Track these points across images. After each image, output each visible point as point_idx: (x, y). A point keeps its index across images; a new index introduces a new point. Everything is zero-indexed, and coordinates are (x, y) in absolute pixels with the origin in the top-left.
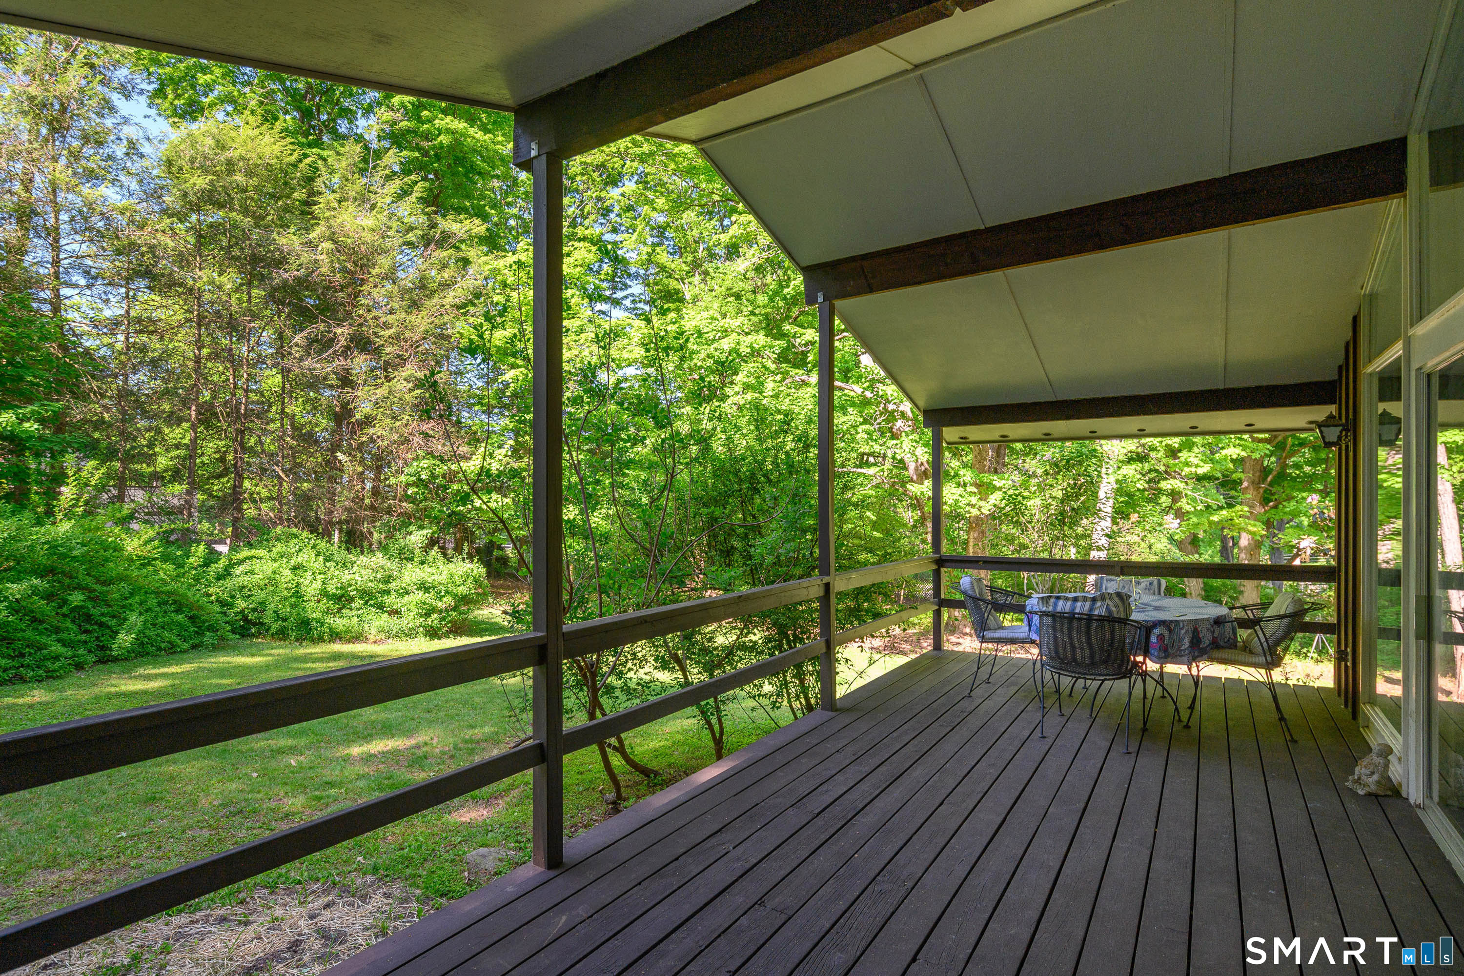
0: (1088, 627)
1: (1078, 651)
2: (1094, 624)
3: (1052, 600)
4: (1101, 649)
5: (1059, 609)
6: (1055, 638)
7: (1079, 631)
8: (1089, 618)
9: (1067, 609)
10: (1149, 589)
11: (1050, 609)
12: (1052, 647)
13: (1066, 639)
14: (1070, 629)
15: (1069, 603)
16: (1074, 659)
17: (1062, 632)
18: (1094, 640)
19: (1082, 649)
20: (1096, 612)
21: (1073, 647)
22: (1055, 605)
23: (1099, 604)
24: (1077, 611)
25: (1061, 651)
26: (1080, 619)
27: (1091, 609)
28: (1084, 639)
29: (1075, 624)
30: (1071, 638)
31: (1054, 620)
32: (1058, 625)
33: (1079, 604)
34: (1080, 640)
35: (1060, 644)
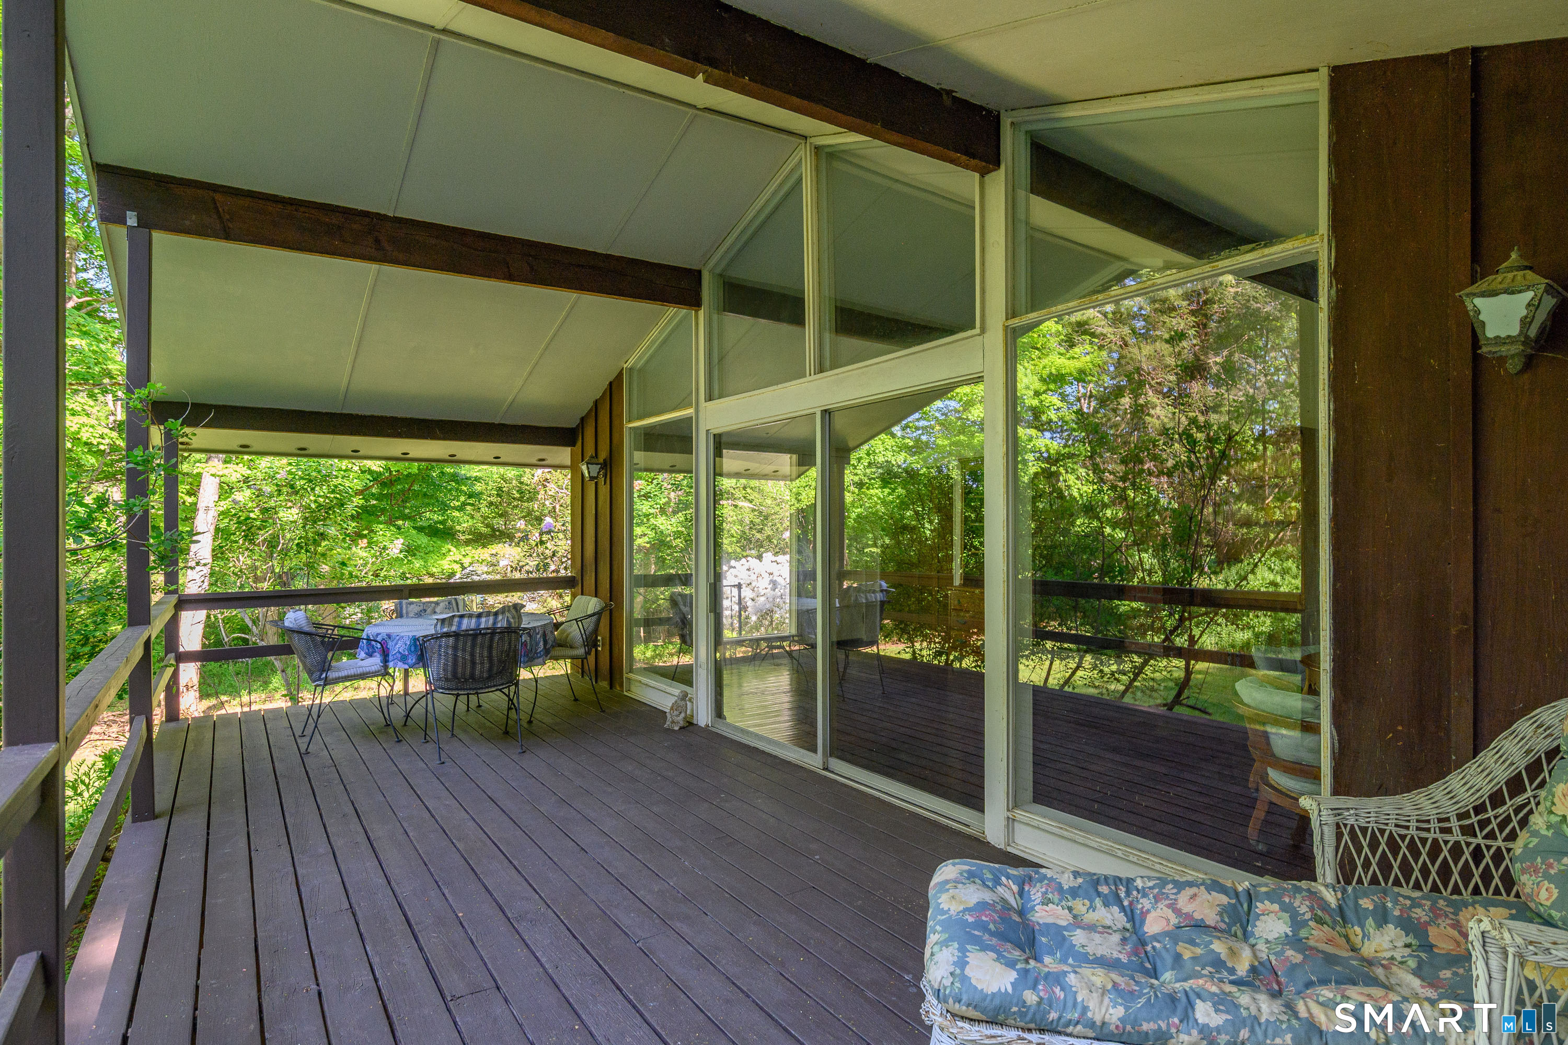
0: (491, 640)
1: (478, 667)
2: (497, 638)
3: (456, 620)
4: (500, 661)
5: (464, 627)
6: (455, 657)
7: (482, 647)
8: (493, 631)
9: (473, 626)
10: (449, 609)
11: (454, 628)
12: (450, 668)
13: (468, 657)
14: (473, 646)
15: (474, 620)
16: (472, 676)
17: (464, 650)
18: (494, 653)
19: (482, 663)
20: (499, 625)
21: (473, 663)
22: (460, 624)
23: (500, 617)
24: (482, 626)
25: (460, 670)
26: (485, 634)
27: (495, 623)
28: (485, 654)
29: (479, 639)
30: (472, 655)
31: (457, 640)
32: (460, 645)
33: (483, 620)
34: (482, 656)
35: (460, 664)
